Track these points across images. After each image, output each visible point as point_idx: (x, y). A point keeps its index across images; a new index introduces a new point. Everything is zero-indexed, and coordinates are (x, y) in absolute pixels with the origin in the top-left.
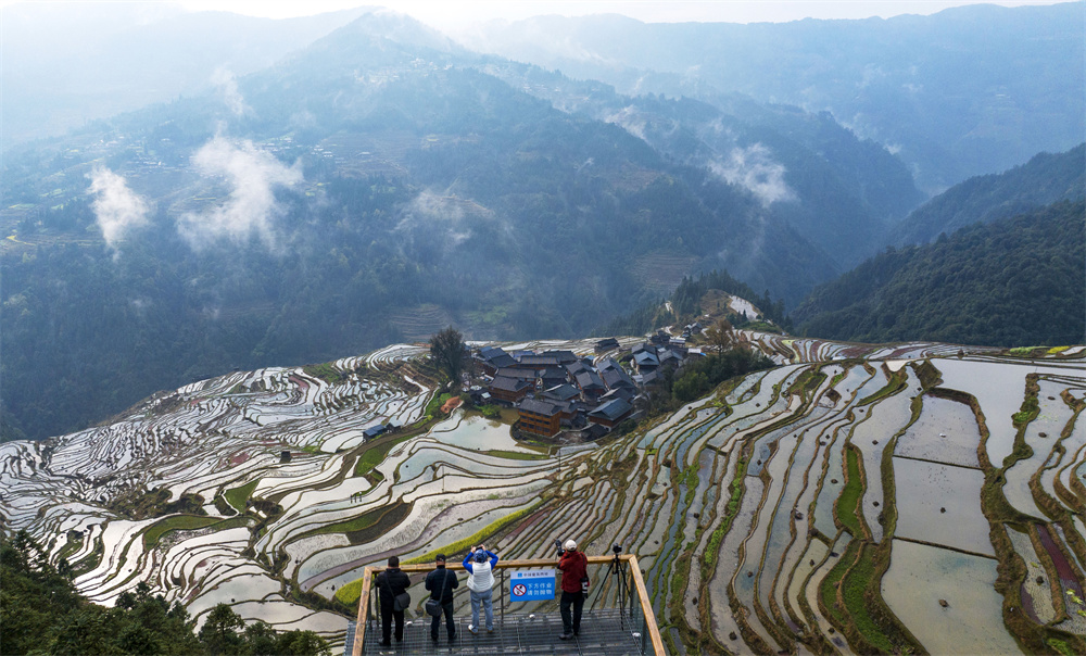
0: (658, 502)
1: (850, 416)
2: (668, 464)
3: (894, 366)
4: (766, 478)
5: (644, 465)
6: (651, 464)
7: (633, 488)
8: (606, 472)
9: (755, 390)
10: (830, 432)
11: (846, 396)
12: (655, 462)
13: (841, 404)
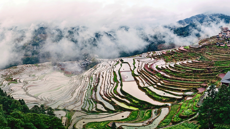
0: (87, 82)
1: (113, 67)
2: (88, 77)
3: (117, 60)
4: (103, 77)
5: (84, 78)
6: (85, 77)
7: (83, 81)
8: (78, 79)
9: (99, 66)
10: (111, 70)
11: (112, 65)
12: (86, 77)
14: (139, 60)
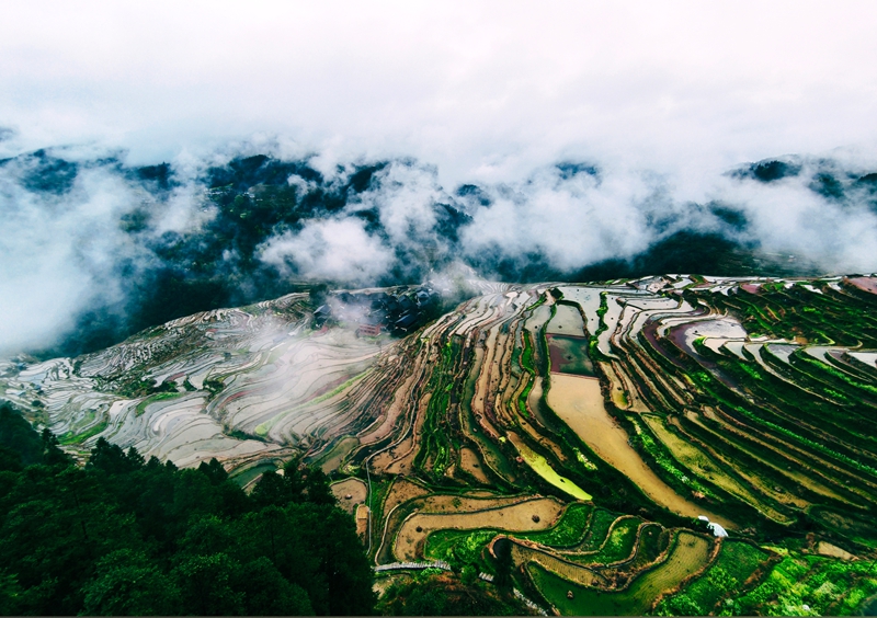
1: (523, 316)
2: (435, 344)
3: (541, 292)
4: (485, 348)
5: (425, 346)
7: (419, 357)
11: (520, 307)
12: (430, 344)
13: (518, 310)
14: (623, 300)
